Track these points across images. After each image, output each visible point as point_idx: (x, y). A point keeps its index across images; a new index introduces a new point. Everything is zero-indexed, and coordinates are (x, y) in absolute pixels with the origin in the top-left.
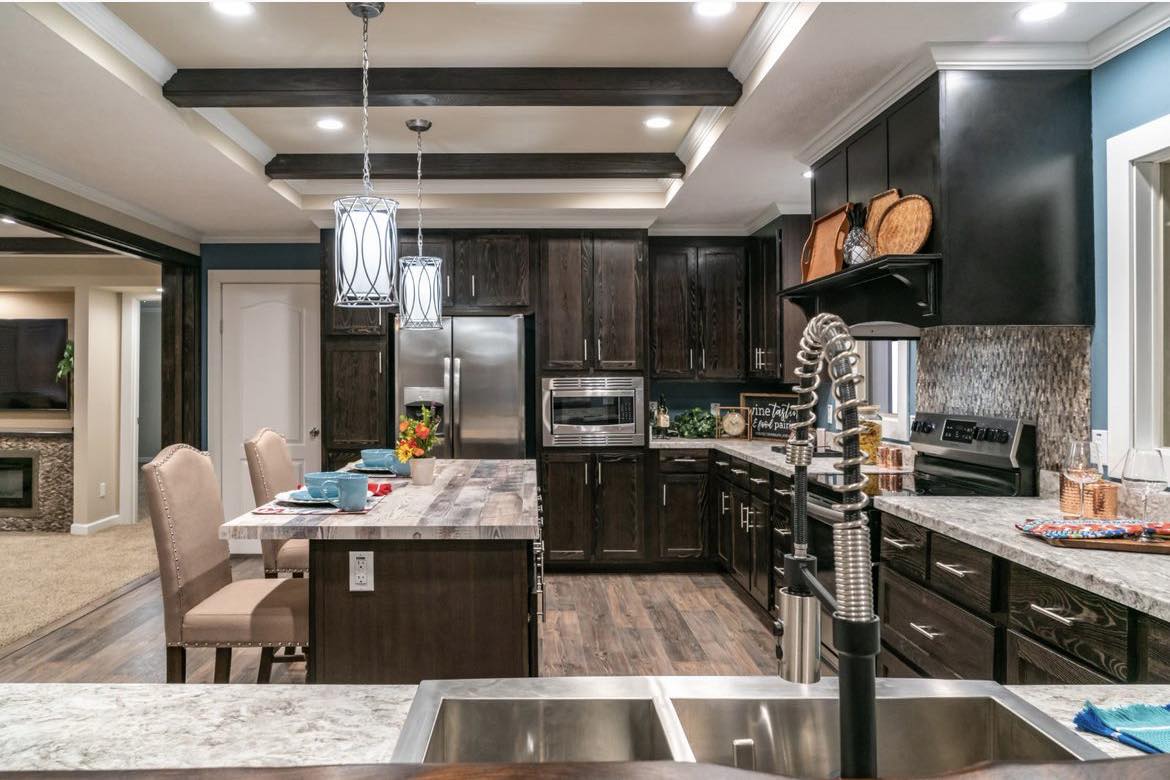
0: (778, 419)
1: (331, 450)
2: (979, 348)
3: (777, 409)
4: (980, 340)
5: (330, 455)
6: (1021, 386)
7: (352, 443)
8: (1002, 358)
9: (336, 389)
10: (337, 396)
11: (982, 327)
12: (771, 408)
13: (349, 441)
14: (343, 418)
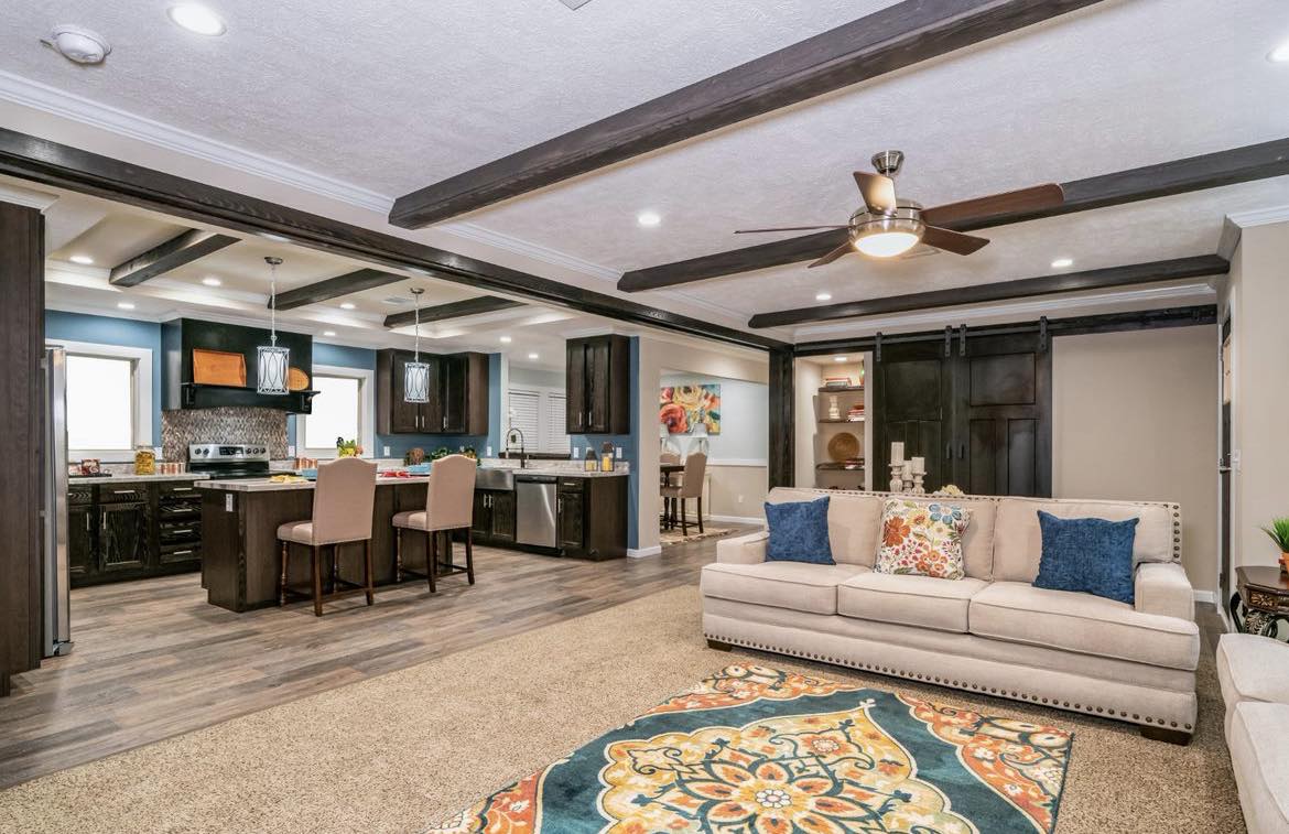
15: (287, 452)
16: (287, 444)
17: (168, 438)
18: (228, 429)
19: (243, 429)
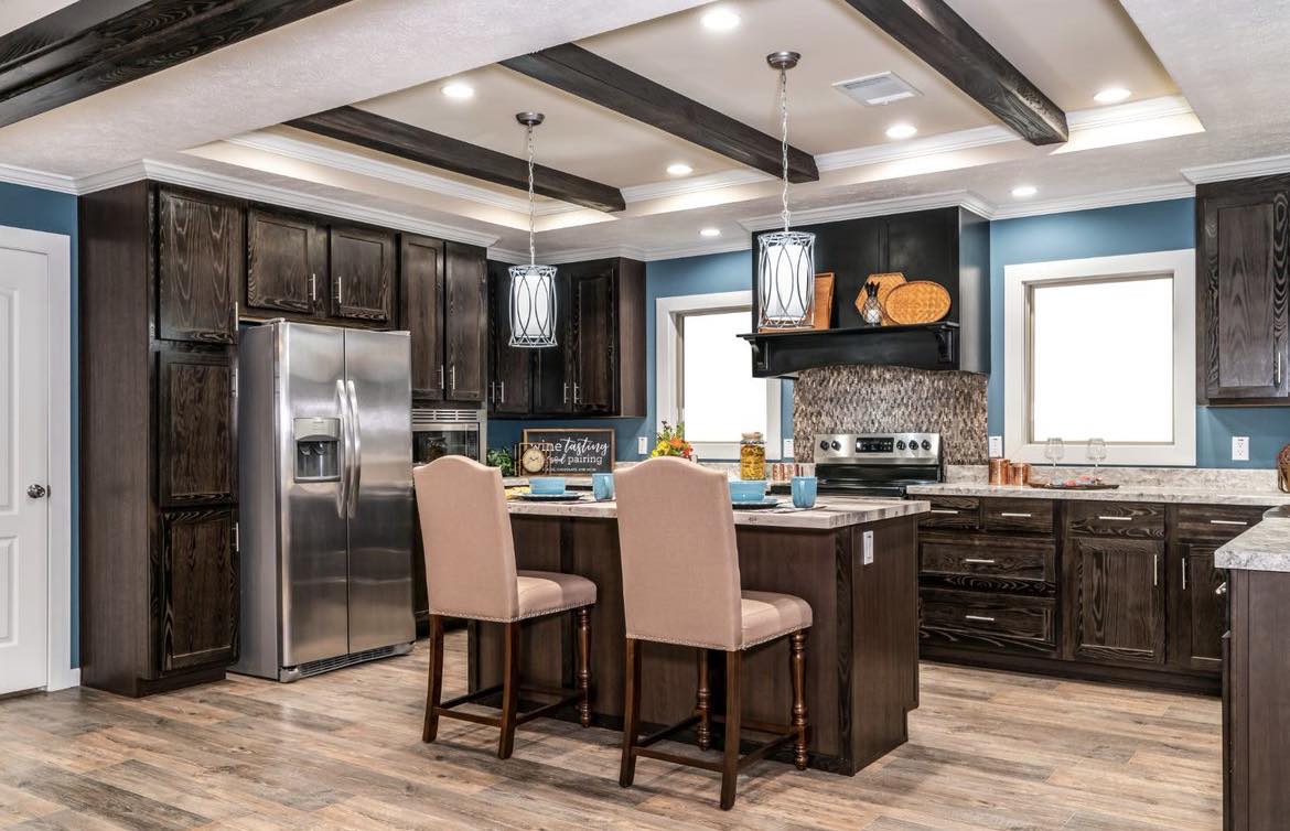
0: (572, 453)
1: (164, 510)
2: (877, 388)
3: (570, 444)
4: (878, 381)
5: (167, 516)
6: (923, 412)
7: (196, 497)
8: (903, 393)
9: (174, 418)
10: (176, 427)
11: (881, 370)
12: (564, 444)
13: (192, 494)
14: (184, 463)
15: (986, 448)
16: (987, 433)
17: (802, 425)
18: (883, 406)
19: (907, 406)
